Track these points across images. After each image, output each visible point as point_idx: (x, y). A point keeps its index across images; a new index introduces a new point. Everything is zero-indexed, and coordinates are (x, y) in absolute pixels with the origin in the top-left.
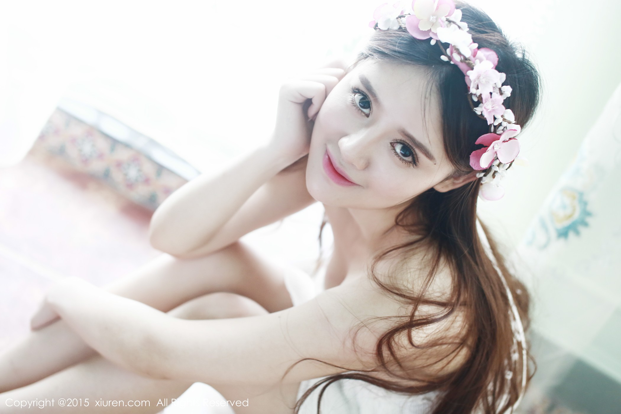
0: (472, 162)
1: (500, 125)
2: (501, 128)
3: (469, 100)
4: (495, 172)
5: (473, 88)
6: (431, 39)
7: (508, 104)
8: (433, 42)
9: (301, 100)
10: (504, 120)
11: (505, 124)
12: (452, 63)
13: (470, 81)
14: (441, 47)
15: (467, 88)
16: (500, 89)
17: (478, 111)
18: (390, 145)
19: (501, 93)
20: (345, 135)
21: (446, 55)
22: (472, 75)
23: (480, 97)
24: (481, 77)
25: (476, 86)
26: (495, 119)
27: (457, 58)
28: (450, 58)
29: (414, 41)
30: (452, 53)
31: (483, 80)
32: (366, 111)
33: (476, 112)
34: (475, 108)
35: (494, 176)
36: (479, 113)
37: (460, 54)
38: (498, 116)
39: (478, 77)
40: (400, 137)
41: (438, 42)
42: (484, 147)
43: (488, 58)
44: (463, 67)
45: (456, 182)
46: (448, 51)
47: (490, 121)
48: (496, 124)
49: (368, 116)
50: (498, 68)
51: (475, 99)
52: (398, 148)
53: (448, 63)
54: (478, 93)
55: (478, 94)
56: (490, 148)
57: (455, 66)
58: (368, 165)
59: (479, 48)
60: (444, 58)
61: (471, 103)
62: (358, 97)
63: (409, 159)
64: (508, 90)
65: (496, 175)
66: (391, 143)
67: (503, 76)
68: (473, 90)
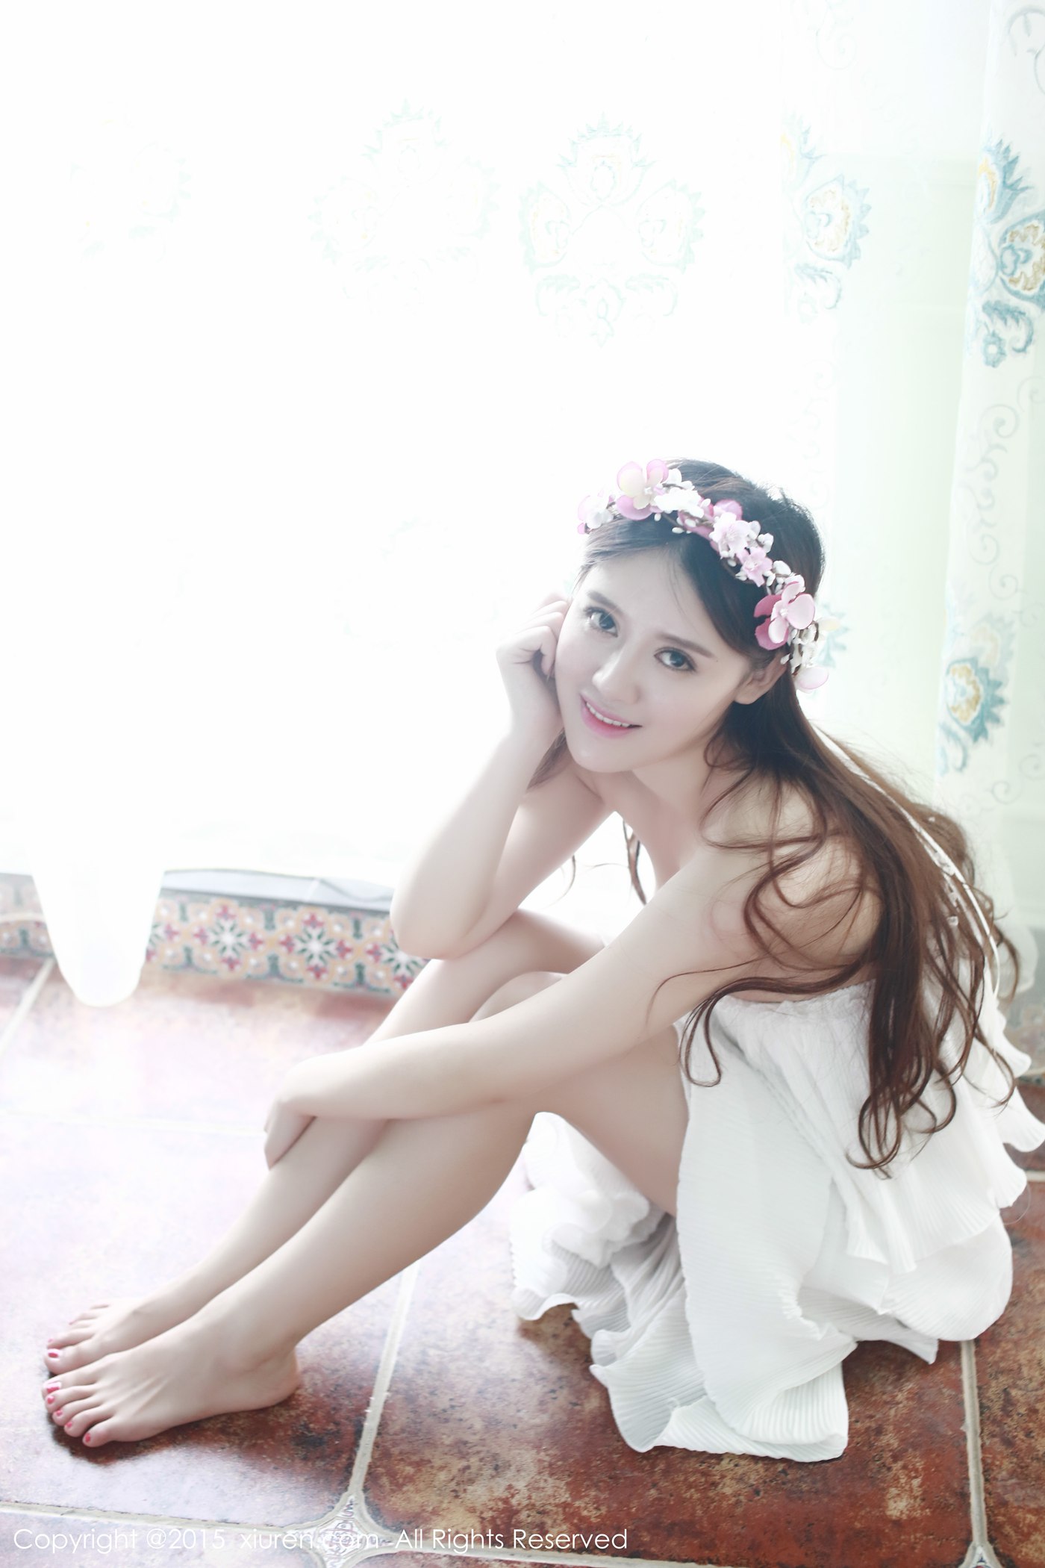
0: (762, 642)
1: (776, 583)
2: (779, 587)
3: (726, 567)
4: (800, 646)
5: (723, 550)
6: (654, 514)
7: (774, 555)
8: (657, 518)
9: (527, 656)
10: (778, 575)
11: (781, 580)
12: (688, 532)
13: (717, 544)
14: (670, 519)
15: (716, 554)
16: (757, 540)
17: (742, 576)
18: (654, 659)
19: (761, 545)
20: (597, 668)
21: (678, 526)
22: (715, 537)
23: (736, 559)
24: (728, 535)
25: (726, 548)
26: (766, 578)
27: (691, 524)
28: (684, 528)
29: (635, 525)
30: (683, 521)
31: (731, 537)
32: (612, 630)
33: (740, 578)
34: (737, 575)
35: (801, 653)
36: (744, 579)
37: (692, 518)
38: (768, 573)
39: (725, 536)
40: (662, 644)
41: (663, 514)
42: (765, 618)
43: (727, 510)
44: (701, 531)
45: (762, 684)
46: (679, 520)
47: (759, 583)
48: (770, 583)
49: (615, 635)
50: (747, 517)
51: (733, 564)
52: (667, 659)
53: (684, 534)
54: (731, 554)
55: (732, 556)
56: (774, 615)
58: (639, 695)
59: (714, 503)
60: (675, 530)
61: (729, 570)
62: (595, 617)
63: (685, 666)
64: (768, 539)
65: (804, 649)
66: (655, 656)
67: (756, 525)
68: (724, 554)
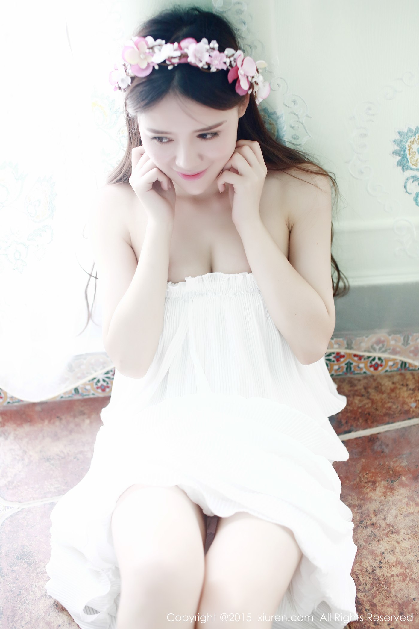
0: (240, 93)
1: (231, 62)
2: (233, 63)
3: (204, 70)
4: (255, 82)
6: (154, 67)
7: (221, 50)
8: (157, 68)
10: (229, 58)
11: (232, 59)
12: (176, 65)
13: (195, 64)
14: (163, 65)
15: (196, 68)
16: (211, 48)
17: (213, 69)
19: (213, 49)
20: (175, 158)
21: (169, 65)
22: (191, 60)
23: (207, 64)
24: (197, 55)
25: (199, 62)
26: (225, 63)
27: (176, 61)
28: (173, 64)
29: (149, 78)
30: (170, 61)
31: (198, 55)
33: (213, 71)
34: (211, 71)
35: (257, 84)
36: (215, 70)
37: (175, 58)
38: (225, 60)
39: (195, 56)
41: (158, 65)
42: (236, 80)
43: (188, 43)
44: (183, 61)
46: (168, 62)
47: (225, 67)
48: (228, 64)
50: (198, 40)
51: (206, 67)
53: (174, 67)
54: (204, 62)
56: (240, 77)
57: (180, 65)
58: (201, 157)
59: (179, 43)
60: (170, 68)
61: (206, 71)
64: (215, 44)
65: (257, 82)
67: (204, 40)
68: (200, 65)
